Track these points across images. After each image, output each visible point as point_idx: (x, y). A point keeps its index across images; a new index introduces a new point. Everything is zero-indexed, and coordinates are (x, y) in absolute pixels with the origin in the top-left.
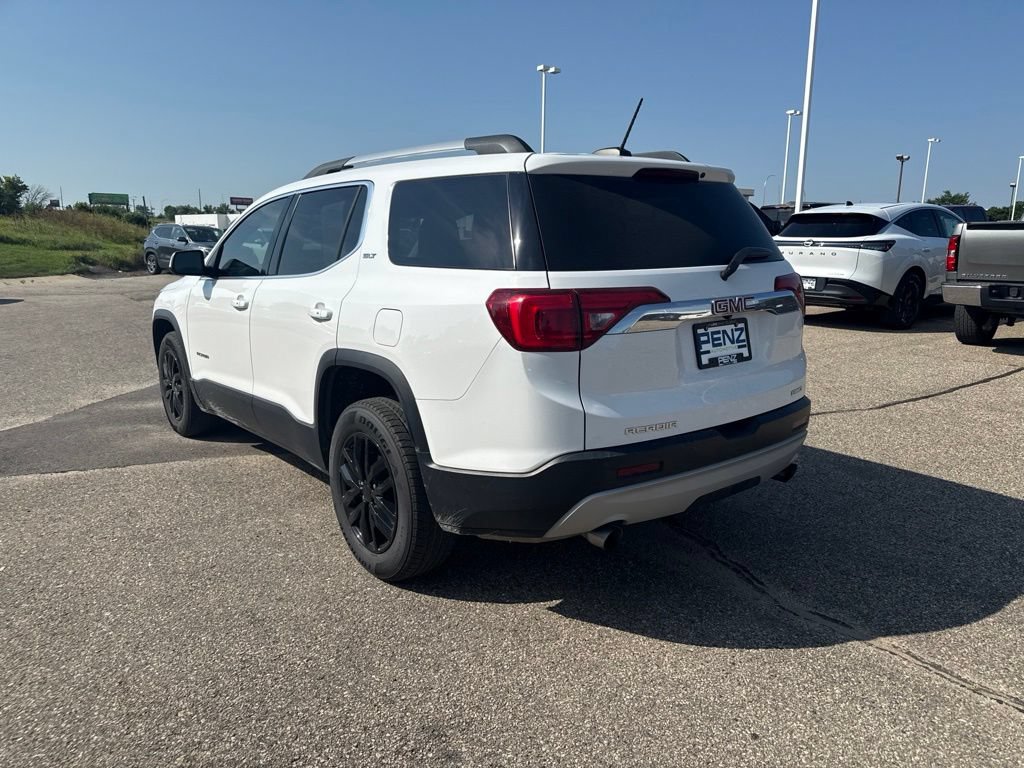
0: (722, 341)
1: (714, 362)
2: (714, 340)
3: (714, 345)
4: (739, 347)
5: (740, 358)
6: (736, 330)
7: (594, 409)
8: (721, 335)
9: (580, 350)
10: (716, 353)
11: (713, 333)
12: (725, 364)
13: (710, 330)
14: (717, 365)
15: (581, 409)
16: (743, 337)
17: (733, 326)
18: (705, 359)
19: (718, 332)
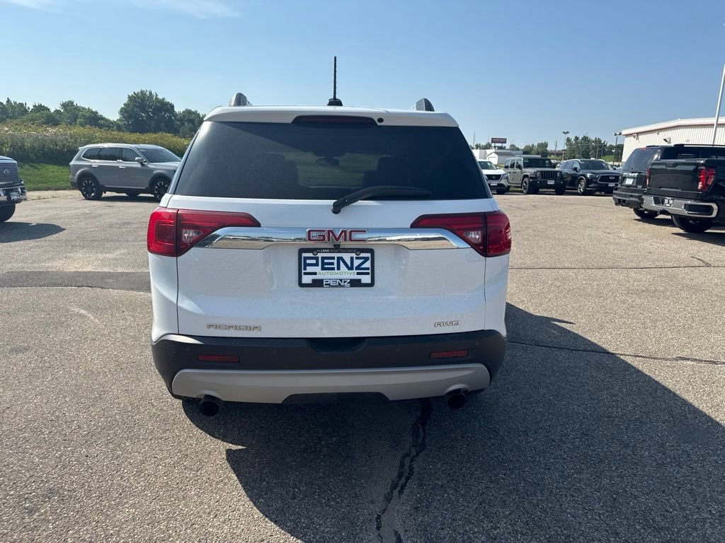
0: (335, 266)
1: (318, 283)
2: (323, 264)
3: (323, 269)
4: (358, 274)
5: (355, 283)
6: (357, 258)
7: (186, 304)
8: (335, 261)
9: (177, 256)
10: (322, 275)
11: (323, 258)
12: (333, 286)
13: (320, 255)
14: (322, 286)
15: (175, 302)
16: (368, 264)
17: (354, 255)
18: (307, 279)
19: (333, 258)
